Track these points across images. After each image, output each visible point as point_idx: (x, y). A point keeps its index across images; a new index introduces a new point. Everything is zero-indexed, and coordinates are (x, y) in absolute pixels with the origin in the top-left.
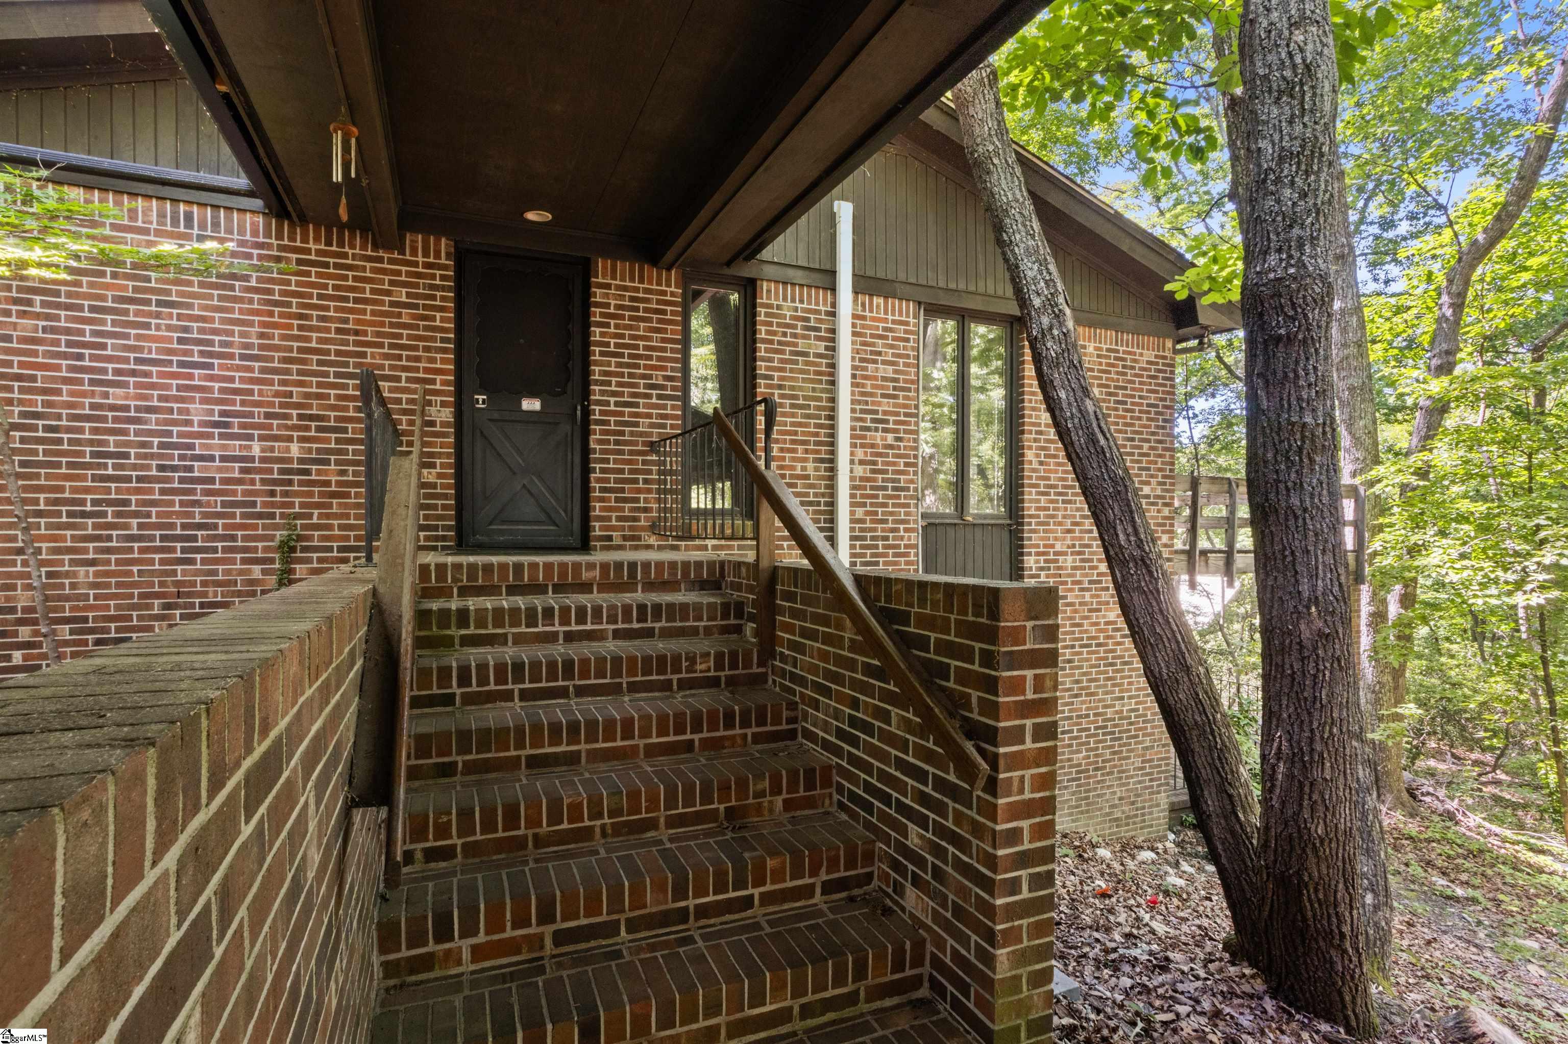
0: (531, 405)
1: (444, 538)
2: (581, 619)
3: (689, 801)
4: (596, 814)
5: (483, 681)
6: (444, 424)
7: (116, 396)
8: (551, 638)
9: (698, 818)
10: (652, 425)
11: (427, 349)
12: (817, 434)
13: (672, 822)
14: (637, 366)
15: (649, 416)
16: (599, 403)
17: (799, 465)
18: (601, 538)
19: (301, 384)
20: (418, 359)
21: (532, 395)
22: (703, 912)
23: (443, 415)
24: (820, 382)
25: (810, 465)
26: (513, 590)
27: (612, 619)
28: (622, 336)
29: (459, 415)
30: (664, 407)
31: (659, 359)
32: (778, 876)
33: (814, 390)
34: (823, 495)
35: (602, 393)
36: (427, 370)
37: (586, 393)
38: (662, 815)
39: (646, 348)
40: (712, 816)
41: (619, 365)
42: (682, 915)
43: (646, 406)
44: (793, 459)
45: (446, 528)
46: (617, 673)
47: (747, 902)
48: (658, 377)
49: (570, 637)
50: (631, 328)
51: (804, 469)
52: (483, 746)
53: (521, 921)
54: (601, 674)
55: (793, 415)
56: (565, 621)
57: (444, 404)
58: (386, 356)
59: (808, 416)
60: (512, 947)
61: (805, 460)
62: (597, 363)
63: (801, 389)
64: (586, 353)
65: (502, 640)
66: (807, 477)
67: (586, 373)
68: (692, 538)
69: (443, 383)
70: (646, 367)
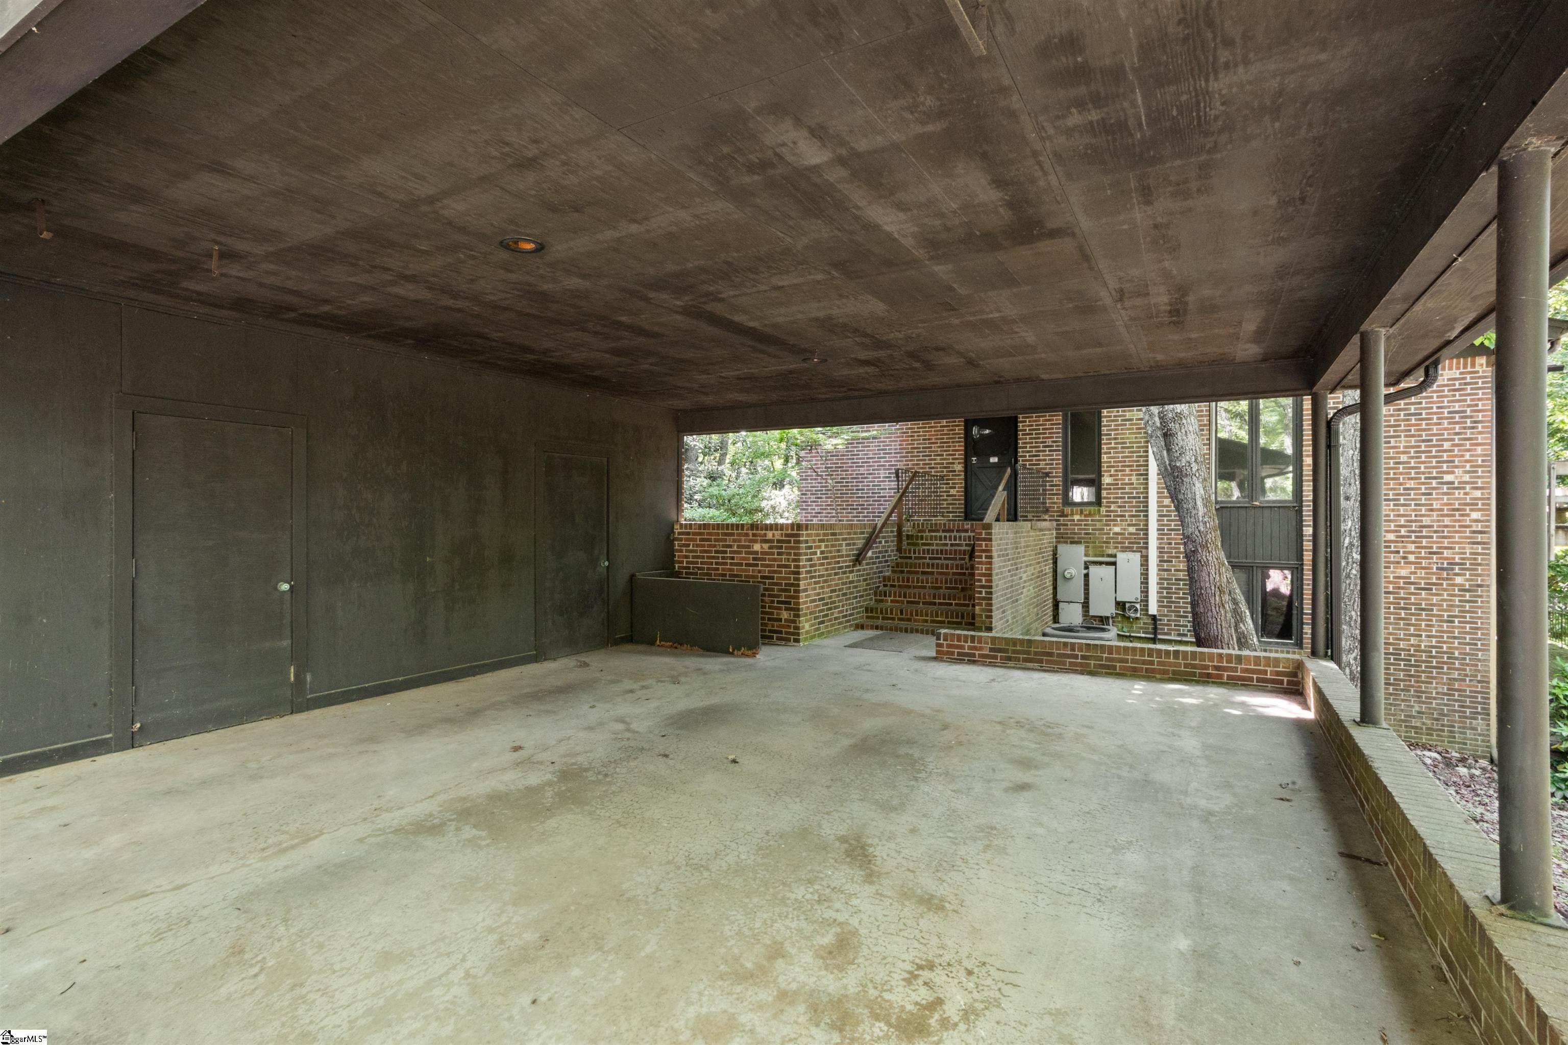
0: (994, 460)
1: (959, 516)
2: (955, 540)
3: (951, 583)
4: (927, 583)
5: (919, 553)
6: (959, 471)
7: (862, 470)
8: (946, 545)
9: (954, 588)
10: (1046, 464)
11: (953, 442)
12: (1138, 461)
13: (947, 588)
14: (1039, 438)
15: (1045, 460)
16: (1021, 456)
17: (1127, 478)
18: (1022, 516)
19: (911, 460)
20: (949, 447)
21: (994, 456)
22: (940, 604)
23: (959, 467)
24: (1140, 433)
25: (1134, 478)
26: (944, 531)
27: (965, 540)
28: (1032, 425)
29: (966, 467)
30: (1052, 455)
31: (1050, 433)
32: (959, 599)
33: (1136, 438)
34: (1142, 493)
35: (1023, 452)
36: (953, 451)
37: (1016, 452)
38: (944, 586)
39: (1043, 429)
40: (958, 588)
41: (1030, 438)
42: (935, 604)
43: (1043, 456)
44: (1124, 475)
45: (960, 512)
46: (955, 554)
47: (951, 604)
48: (1049, 442)
49: (952, 545)
50: (1036, 421)
51: (1129, 480)
52: (911, 567)
53: (900, 596)
54: (951, 554)
55: (1123, 452)
56: (950, 540)
57: (959, 463)
58: (939, 447)
59: (1132, 452)
60: (897, 602)
61: (1131, 475)
62: (1021, 439)
63: (1128, 438)
64: (1016, 435)
65: (932, 545)
66: (1132, 484)
67: (1016, 443)
68: (1067, 516)
69: (960, 455)
70: (1043, 438)
